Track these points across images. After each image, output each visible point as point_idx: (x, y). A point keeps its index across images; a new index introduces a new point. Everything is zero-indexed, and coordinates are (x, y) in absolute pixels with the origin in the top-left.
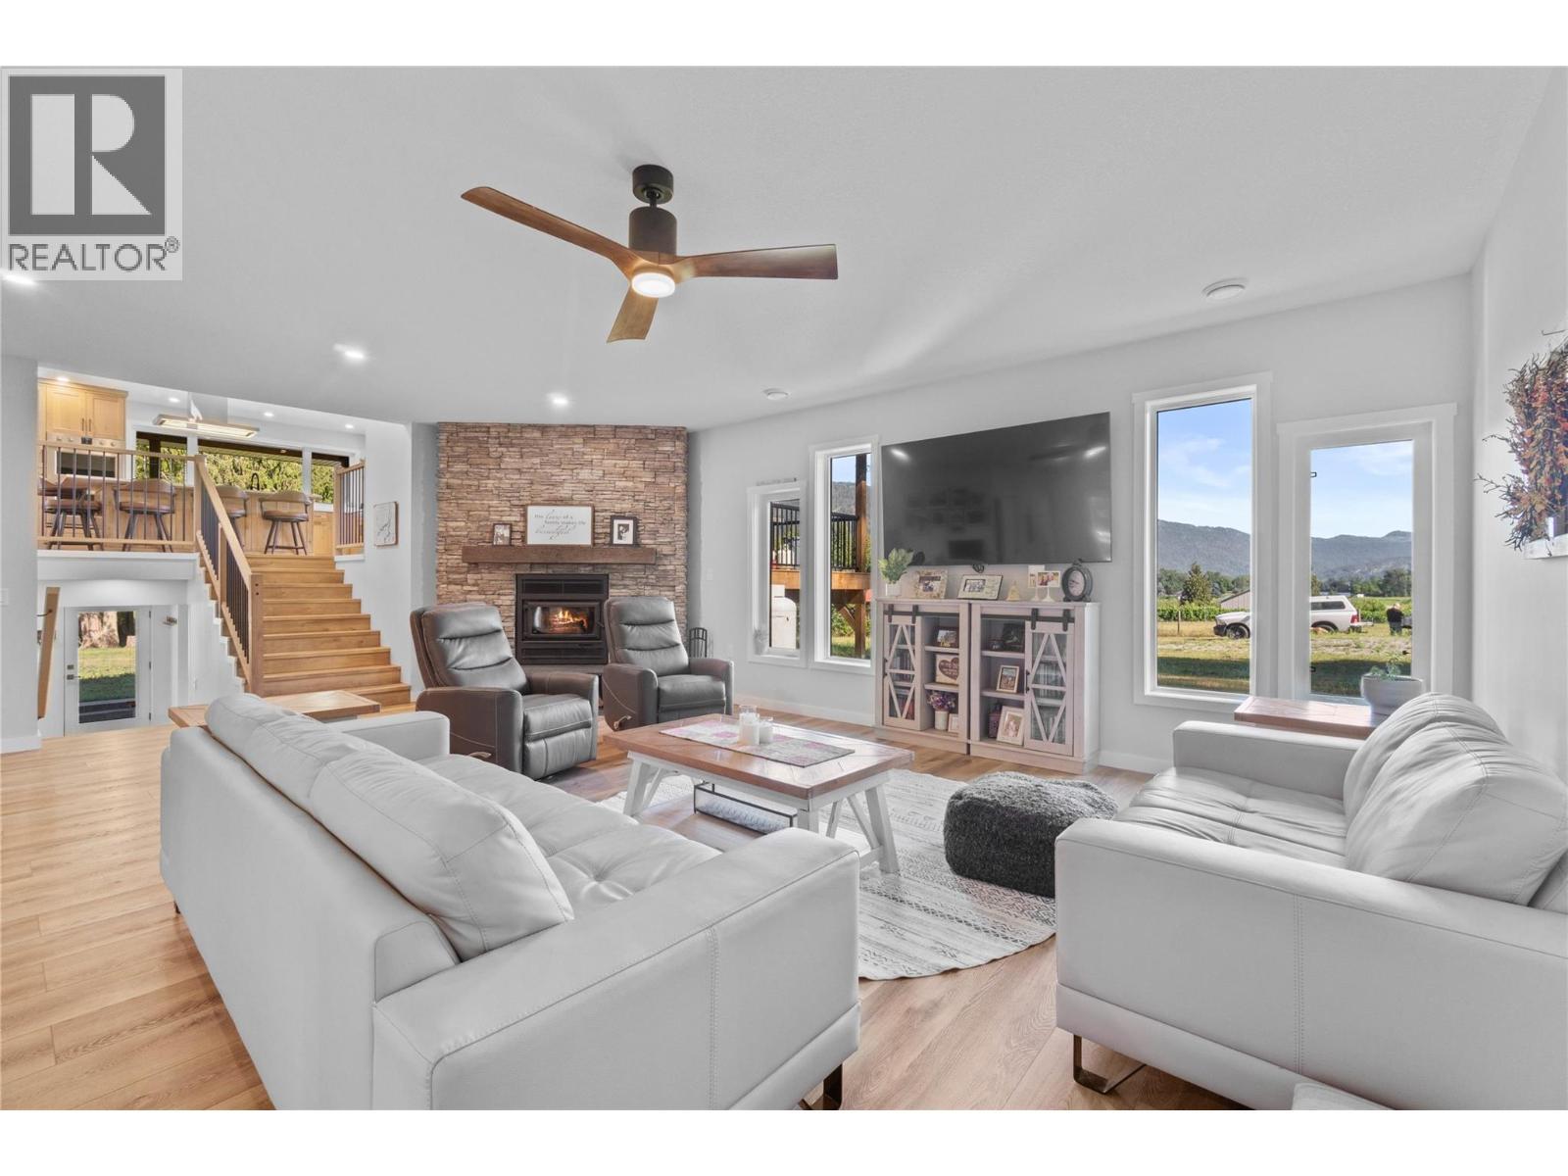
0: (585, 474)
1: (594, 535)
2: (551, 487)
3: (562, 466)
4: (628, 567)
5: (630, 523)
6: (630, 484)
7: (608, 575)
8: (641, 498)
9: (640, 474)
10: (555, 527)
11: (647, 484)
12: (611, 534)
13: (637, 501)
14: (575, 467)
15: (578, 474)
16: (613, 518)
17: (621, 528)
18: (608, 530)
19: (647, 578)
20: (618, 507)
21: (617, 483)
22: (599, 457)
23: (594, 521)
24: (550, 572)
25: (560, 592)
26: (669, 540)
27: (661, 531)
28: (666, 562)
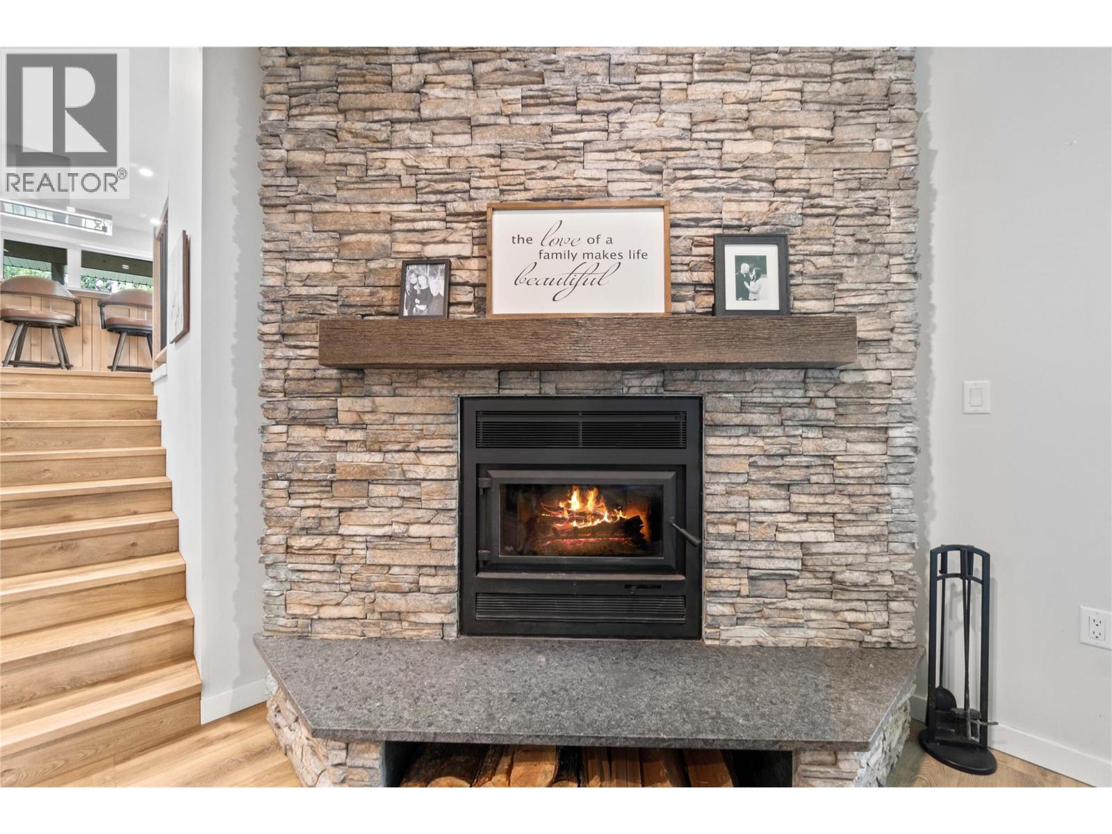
0: (640, 124)
1: (674, 291)
2: (553, 163)
3: (580, 107)
4: (759, 375)
5: (770, 252)
6: (764, 147)
7: (700, 399)
8: (795, 184)
9: (789, 118)
10: (565, 266)
11: (812, 145)
12: (716, 287)
13: (784, 192)
14: (613, 106)
15: (622, 124)
16: (719, 242)
17: (745, 267)
18: (706, 277)
19: (810, 404)
20: (731, 212)
21: (728, 147)
22: (680, 77)
23: (670, 254)
24: (550, 390)
25: (573, 444)
26: (875, 299)
27: (850, 274)
28: (864, 361)
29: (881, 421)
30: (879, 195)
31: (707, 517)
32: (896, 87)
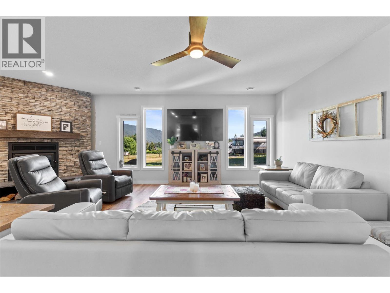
0: (47, 103)
1: (52, 128)
2: (30, 107)
3: (35, 99)
4: (68, 140)
5: (69, 124)
6: (68, 110)
7: (58, 143)
8: (73, 115)
9: (72, 106)
10: (32, 123)
11: (76, 111)
12: (60, 128)
13: (72, 116)
14: (42, 100)
15: (44, 103)
16: (61, 122)
17: (65, 126)
18: (59, 126)
19: (76, 144)
20: (63, 118)
21: (62, 109)
22: (54, 98)
23: (52, 122)
24: (29, 141)
25: (34, 150)
26: (85, 131)
27: (82, 127)
28: (84, 138)
29: (86, 146)
30: (86, 118)
31: (59, 159)
32: (88, 105)
